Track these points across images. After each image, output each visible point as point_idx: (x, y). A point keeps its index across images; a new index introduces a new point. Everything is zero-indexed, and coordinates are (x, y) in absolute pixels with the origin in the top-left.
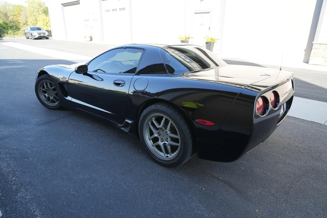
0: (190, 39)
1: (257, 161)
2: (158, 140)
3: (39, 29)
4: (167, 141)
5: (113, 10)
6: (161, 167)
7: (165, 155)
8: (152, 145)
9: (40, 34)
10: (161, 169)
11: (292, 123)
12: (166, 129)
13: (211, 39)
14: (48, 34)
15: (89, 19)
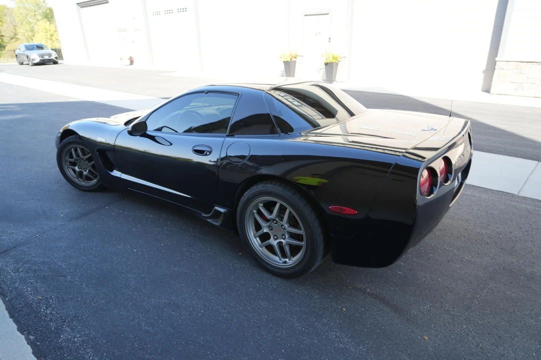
0: (297, 57)
1: (420, 260)
2: (269, 238)
4: (284, 239)
6: (275, 278)
7: (280, 260)
8: (260, 246)
10: (276, 282)
11: (469, 195)
12: (282, 220)
13: (333, 58)
14: (57, 56)
15: (125, 28)
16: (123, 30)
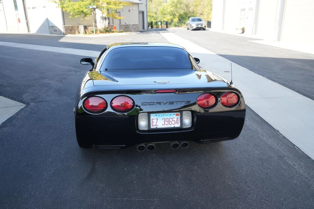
3: (199, 20)
9: (198, 25)
14: (206, 25)
15: (245, 9)
16: (243, 10)
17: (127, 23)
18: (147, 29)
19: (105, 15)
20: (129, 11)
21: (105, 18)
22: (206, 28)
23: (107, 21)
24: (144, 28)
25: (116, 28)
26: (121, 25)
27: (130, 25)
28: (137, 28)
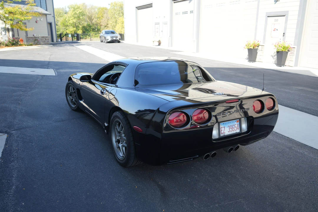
0: (259, 46)
2: (120, 143)
3: (113, 33)
5: (184, 13)
7: (122, 156)
8: (117, 147)
9: (112, 37)
13: (283, 48)
14: (120, 38)
15: (159, 23)
16: (158, 24)
17: (35, 35)
18: (57, 42)
19: (8, 26)
20: (36, 22)
21: (8, 30)
22: (121, 41)
23: (11, 33)
24: (53, 41)
25: (23, 41)
26: (28, 38)
27: (38, 37)
28: (47, 41)
